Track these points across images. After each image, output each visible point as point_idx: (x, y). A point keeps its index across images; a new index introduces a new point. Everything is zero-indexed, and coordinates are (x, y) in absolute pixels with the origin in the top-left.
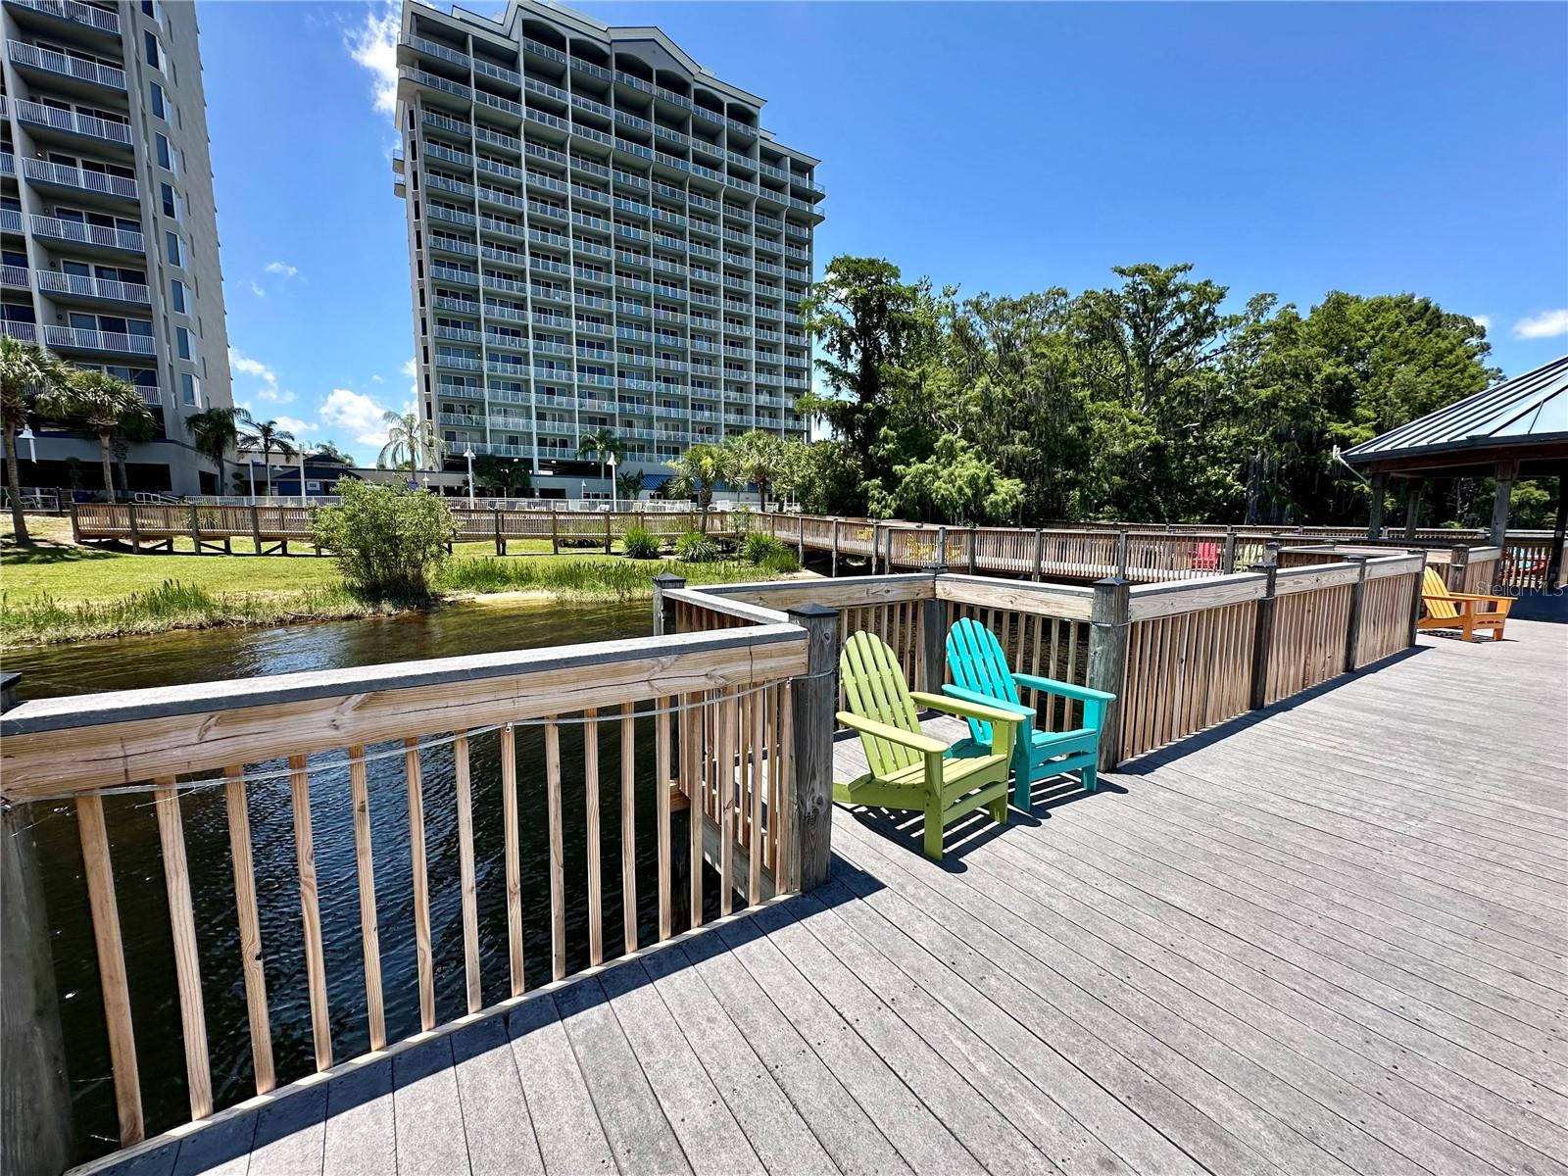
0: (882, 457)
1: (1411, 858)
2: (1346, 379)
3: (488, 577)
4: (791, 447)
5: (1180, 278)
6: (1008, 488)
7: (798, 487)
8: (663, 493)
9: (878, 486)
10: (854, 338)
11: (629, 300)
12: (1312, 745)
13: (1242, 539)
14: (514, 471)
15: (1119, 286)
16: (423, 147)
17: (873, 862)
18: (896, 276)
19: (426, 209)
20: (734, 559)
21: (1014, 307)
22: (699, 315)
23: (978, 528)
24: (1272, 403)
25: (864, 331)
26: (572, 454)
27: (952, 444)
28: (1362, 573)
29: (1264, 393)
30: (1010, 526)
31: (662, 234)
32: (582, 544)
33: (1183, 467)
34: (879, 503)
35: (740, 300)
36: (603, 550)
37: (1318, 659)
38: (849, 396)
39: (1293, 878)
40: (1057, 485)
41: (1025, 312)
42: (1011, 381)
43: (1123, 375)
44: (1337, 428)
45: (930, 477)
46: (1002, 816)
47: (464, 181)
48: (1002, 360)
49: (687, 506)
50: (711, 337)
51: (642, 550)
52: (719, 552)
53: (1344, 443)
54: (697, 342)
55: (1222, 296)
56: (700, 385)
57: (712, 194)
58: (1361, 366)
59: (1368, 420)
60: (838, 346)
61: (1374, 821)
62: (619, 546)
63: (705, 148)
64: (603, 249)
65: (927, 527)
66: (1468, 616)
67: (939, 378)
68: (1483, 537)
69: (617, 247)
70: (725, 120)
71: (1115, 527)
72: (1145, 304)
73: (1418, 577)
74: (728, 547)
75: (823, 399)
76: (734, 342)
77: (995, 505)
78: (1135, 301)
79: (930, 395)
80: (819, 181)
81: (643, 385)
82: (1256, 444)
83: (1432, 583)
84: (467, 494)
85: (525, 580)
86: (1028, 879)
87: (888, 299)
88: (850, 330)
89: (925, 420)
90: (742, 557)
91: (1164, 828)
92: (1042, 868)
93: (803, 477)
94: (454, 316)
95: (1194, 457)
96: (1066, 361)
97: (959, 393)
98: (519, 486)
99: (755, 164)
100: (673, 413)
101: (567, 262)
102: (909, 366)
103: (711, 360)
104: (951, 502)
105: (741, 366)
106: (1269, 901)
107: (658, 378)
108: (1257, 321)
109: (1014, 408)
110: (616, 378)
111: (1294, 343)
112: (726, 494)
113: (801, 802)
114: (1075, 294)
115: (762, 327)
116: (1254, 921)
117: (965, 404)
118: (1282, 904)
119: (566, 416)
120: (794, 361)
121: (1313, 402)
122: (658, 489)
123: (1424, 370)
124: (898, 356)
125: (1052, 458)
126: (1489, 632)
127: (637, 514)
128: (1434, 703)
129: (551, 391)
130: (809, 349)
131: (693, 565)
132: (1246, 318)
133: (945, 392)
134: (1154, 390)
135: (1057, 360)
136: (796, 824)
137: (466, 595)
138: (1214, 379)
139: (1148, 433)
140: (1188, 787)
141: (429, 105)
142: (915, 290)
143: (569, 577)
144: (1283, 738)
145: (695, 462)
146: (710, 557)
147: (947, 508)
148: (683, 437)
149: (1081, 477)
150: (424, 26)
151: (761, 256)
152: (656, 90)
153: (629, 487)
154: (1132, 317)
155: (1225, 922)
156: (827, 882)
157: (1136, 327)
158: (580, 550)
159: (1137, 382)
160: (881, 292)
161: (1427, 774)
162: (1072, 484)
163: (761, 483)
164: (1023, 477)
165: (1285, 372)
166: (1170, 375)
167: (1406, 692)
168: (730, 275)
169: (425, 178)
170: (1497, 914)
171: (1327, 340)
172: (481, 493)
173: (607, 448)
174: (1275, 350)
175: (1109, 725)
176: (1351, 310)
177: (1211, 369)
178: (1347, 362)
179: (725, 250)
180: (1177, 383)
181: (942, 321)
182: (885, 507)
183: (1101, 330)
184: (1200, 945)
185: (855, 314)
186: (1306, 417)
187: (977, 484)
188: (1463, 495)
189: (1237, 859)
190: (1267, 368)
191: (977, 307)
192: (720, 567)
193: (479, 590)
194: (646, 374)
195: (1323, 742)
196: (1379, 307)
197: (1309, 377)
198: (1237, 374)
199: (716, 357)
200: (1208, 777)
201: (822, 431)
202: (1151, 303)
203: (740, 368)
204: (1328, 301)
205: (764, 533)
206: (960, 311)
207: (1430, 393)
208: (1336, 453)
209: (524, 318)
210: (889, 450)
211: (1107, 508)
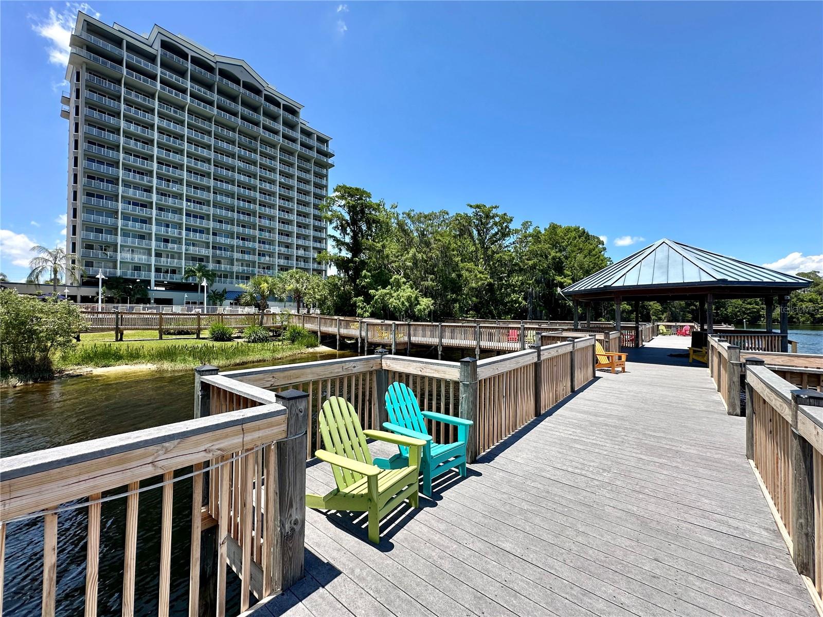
0: (363, 286)
1: (608, 495)
2: (559, 258)
3: (106, 356)
4: (315, 279)
5: (494, 211)
6: (426, 303)
7: (319, 300)
8: (237, 302)
9: (362, 300)
10: (348, 225)
11: (221, 194)
12: (562, 434)
13: (527, 328)
14: (136, 287)
15: (470, 212)
16: (84, 93)
17: (335, 554)
18: (370, 197)
19: (83, 128)
20: (279, 341)
21: (425, 217)
22: (265, 206)
23: (412, 323)
24: (533, 267)
25: (354, 222)
26: (177, 278)
27: (398, 280)
28: (574, 347)
29: (531, 263)
30: (427, 321)
31: (243, 162)
32: (181, 332)
33: (501, 293)
34: (362, 309)
35: (288, 201)
36: (195, 336)
37: (560, 388)
38: (346, 254)
39: (561, 519)
40: (448, 301)
41: (431, 220)
42: (425, 251)
43: (475, 251)
44: (559, 279)
45: (388, 296)
46: (416, 504)
47: (114, 116)
48: (421, 242)
49: (252, 310)
50: (271, 218)
51: (221, 336)
52: (271, 337)
53: (562, 286)
54: (263, 220)
55: (511, 220)
56: (264, 243)
57: (273, 146)
58: (564, 253)
59: (569, 276)
60: (340, 228)
61: (591, 476)
62: (206, 334)
63: (270, 123)
64: (206, 165)
65: (387, 322)
66: (612, 363)
67: (392, 248)
68: (612, 326)
69: (215, 165)
70: (281, 111)
71: (475, 321)
72: (481, 221)
73: (594, 346)
74: (277, 333)
75: (332, 255)
76: (283, 221)
77: (420, 311)
78: (477, 219)
79: (388, 256)
80: (331, 148)
81: (228, 241)
82: (529, 284)
83: (599, 349)
84: (97, 302)
85: (134, 358)
86: (429, 548)
87: (366, 208)
88: (347, 221)
89: (385, 268)
90: (284, 339)
91: (500, 496)
92: (437, 537)
93: (321, 295)
94: (98, 192)
95: (506, 289)
96: (450, 243)
97: (402, 255)
98: (139, 296)
99: (298, 135)
100: (246, 257)
101: (182, 169)
102: (377, 240)
103: (271, 230)
104: (399, 309)
105: (288, 234)
106: (550, 536)
107: (238, 238)
108: (525, 232)
109: (427, 264)
110: (211, 236)
111: (540, 242)
112: (277, 303)
113: (283, 525)
114: (452, 214)
115: (300, 215)
116: (544, 552)
117: (404, 261)
118: (557, 537)
119: (176, 256)
120: (318, 234)
121: (549, 267)
122: (235, 300)
123: (586, 256)
124: (371, 235)
125: (445, 288)
126: (620, 369)
127: (219, 314)
128: (606, 406)
129: (166, 241)
130: (326, 229)
131: (253, 345)
132: (522, 231)
133: (395, 254)
134: (488, 259)
135: (446, 243)
136: (279, 541)
137: (85, 370)
138: (511, 255)
139: (487, 278)
140: (510, 467)
141: (90, 70)
142: (379, 205)
143: (169, 354)
144: (550, 432)
145: (257, 285)
146: (264, 340)
147: (396, 312)
148: (252, 271)
149: (459, 297)
150: (91, 28)
151: (300, 180)
152: (242, 90)
153: (217, 298)
154: (477, 226)
155: (531, 557)
156: (301, 578)
157: (478, 231)
158: (178, 337)
159: (480, 255)
160: (362, 204)
161: (608, 445)
162: (455, 301)
163: (297, 298)
164: (433, 297)
165: (538, 254)
166: (493, 252)
167: (595, 401)
168: (283, 187)
169: (84, 110)
170: (644, 522)
171: (551, 242)
172: (109, 300)
173: (203, 275)
174: (533, 244)
175: (471, 437)
176: (559, 231)
177: (509, 251)
178: (559, 251)
179: (280, 174)
180: (496, 256)
181: (393, 220)
182: (365, 311)
183: (463, 232)
184: (520, 577)
185: (349, 214)
186: (547, 273)
187: (411, 300)
188: (604, 307)
189: (535, 510)
190: (531, 252)
191: (409, 215)
192: (270, 345)
193: (97, 365)
194: (231, 235)
195: (566, 432)
196: (568, 230)
197: (546, 257)
198: (520, 254)
199: (274, 229)
200: (519, 460)
201: (332, 271)
202: (484, 221)
203: (287, 235)
204: (550, 226)
205: (298, 325)
206: (400, 217)
207: (589, 266)
208: (559, 290)
209: (151, 198)
210: (367, 282)
211: (471, 312)
